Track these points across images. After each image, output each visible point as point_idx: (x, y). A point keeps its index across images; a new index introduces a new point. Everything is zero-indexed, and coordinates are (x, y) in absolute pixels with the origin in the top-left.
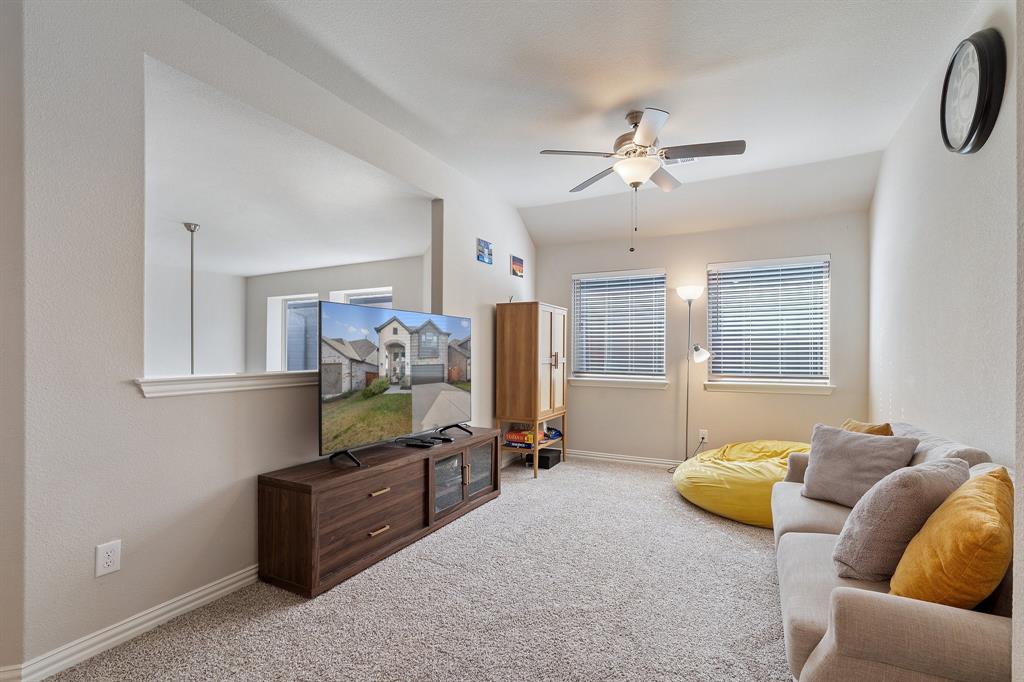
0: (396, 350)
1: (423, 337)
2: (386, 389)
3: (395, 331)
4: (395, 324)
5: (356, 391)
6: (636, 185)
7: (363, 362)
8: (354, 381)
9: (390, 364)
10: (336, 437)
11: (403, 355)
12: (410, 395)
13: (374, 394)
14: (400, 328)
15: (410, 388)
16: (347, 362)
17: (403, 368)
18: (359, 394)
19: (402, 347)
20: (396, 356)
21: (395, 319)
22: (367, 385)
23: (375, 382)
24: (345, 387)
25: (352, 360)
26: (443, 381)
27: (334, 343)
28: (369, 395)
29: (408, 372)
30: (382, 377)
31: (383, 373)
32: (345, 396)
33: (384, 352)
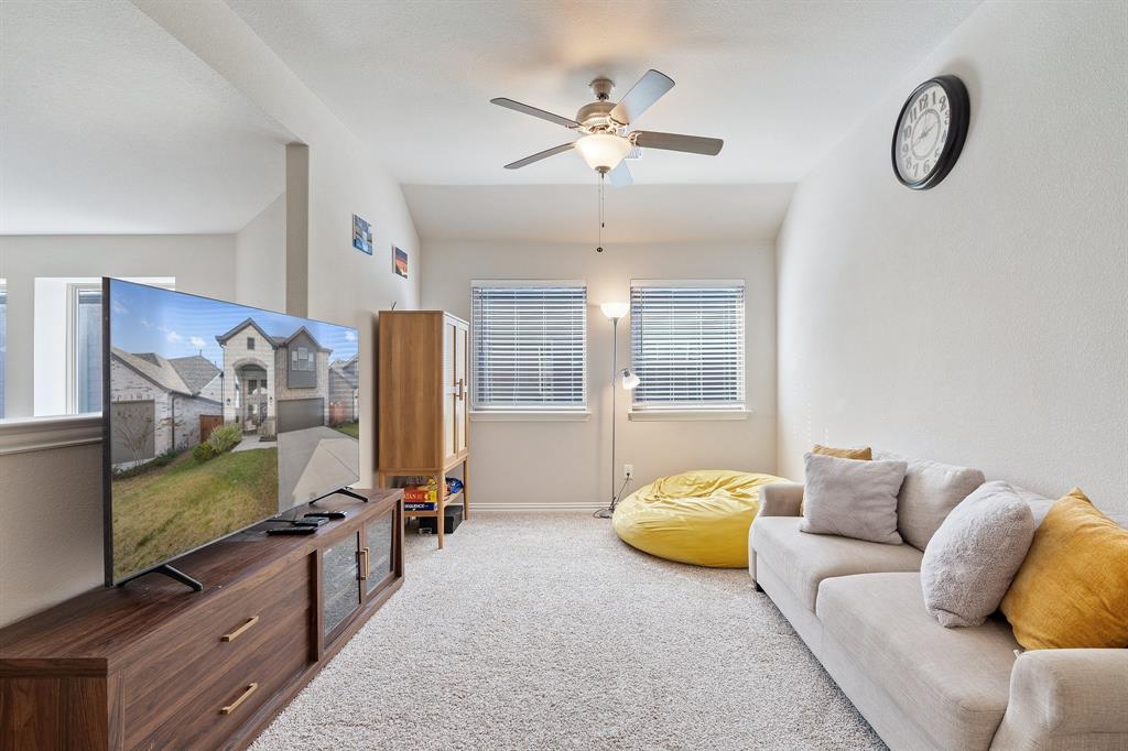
0: (251, 376)
1: (294, 354)
2: (236, 444)
3: (251, 344)
4: (250, 332)
5: (182, 451)
6: (603, 170)
7: (194, 397)
8: (178, 434)
9: (242, 400)
10: (142, 544)
11: (264, 384)
12: (274, 451)
13: (215, 454)
14: (258, 337)
15: (274, 439)
16: (165, 398)
17: (263, 405)
18: (189, 455)
19: (263, 371)
20: (253, 385)
21: (249, 323)
22: (203, 437)
23: (217, 432)
24: (161, 445)
25: (175, 394)
26: (323, 424)
27: (137, 363)
28: (204, 456)
29: (271, 411)
30: (229, 423)
31: (230, 414)
32: (161, 464)
33: (232, 379)
